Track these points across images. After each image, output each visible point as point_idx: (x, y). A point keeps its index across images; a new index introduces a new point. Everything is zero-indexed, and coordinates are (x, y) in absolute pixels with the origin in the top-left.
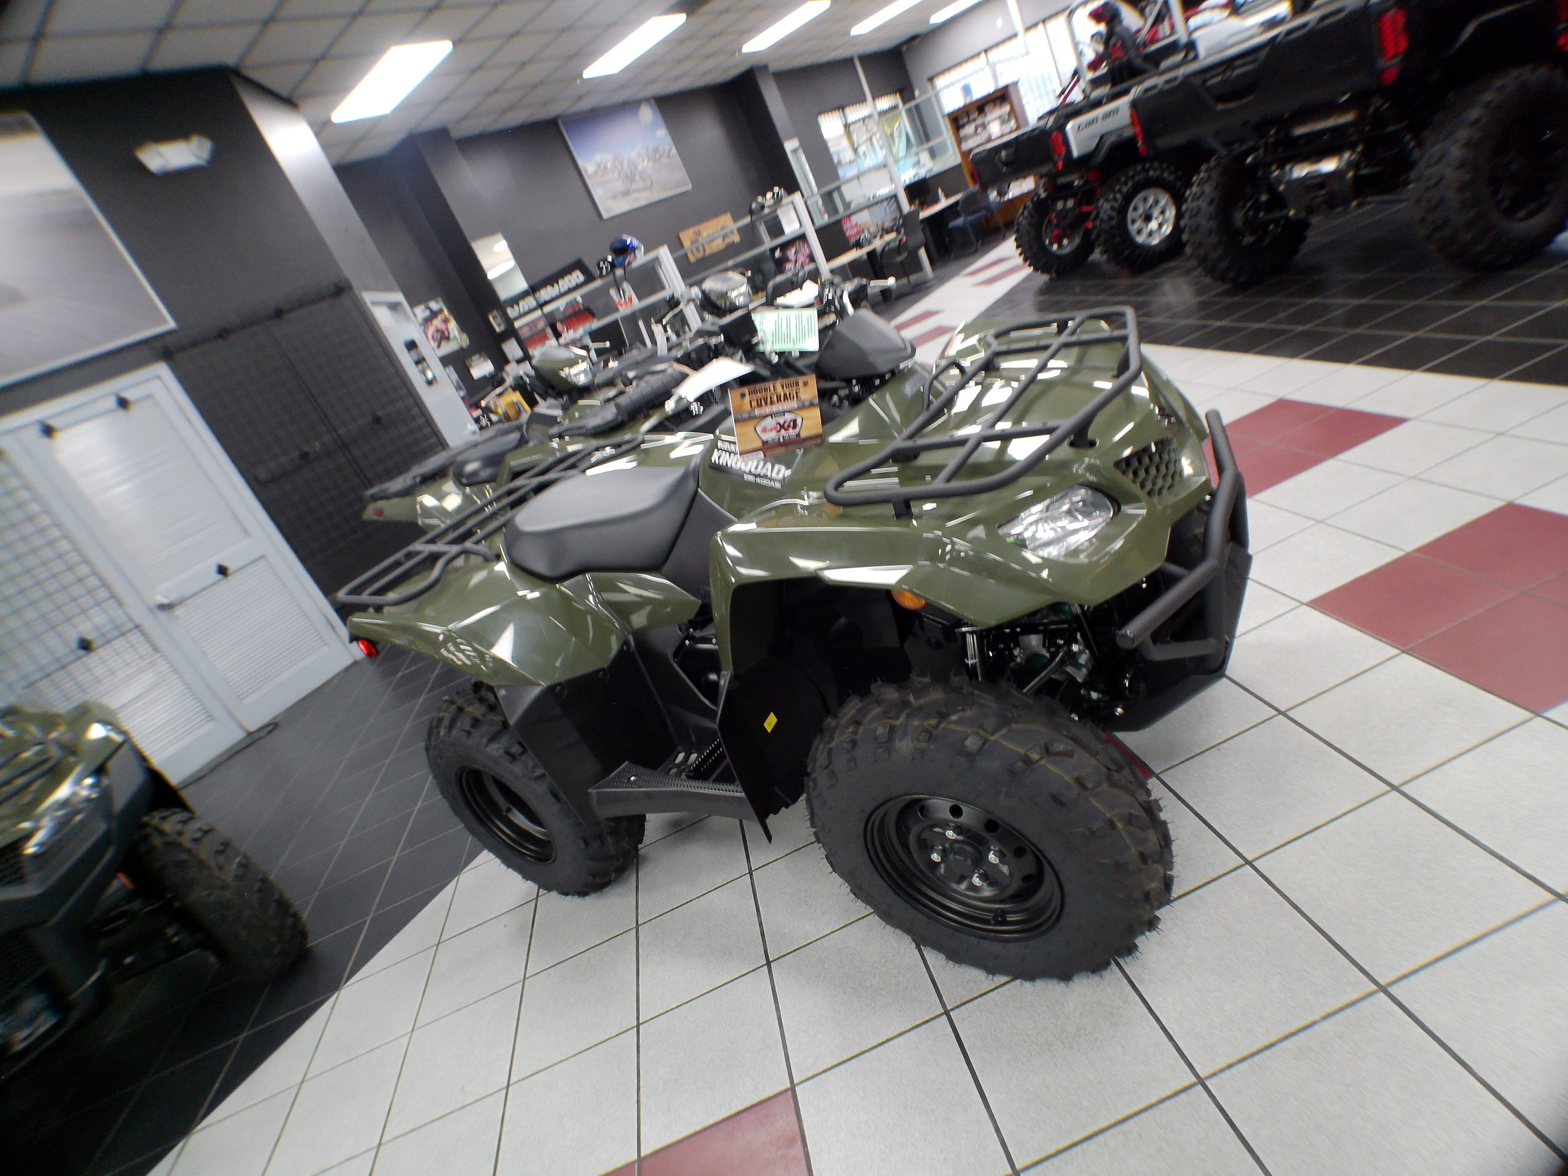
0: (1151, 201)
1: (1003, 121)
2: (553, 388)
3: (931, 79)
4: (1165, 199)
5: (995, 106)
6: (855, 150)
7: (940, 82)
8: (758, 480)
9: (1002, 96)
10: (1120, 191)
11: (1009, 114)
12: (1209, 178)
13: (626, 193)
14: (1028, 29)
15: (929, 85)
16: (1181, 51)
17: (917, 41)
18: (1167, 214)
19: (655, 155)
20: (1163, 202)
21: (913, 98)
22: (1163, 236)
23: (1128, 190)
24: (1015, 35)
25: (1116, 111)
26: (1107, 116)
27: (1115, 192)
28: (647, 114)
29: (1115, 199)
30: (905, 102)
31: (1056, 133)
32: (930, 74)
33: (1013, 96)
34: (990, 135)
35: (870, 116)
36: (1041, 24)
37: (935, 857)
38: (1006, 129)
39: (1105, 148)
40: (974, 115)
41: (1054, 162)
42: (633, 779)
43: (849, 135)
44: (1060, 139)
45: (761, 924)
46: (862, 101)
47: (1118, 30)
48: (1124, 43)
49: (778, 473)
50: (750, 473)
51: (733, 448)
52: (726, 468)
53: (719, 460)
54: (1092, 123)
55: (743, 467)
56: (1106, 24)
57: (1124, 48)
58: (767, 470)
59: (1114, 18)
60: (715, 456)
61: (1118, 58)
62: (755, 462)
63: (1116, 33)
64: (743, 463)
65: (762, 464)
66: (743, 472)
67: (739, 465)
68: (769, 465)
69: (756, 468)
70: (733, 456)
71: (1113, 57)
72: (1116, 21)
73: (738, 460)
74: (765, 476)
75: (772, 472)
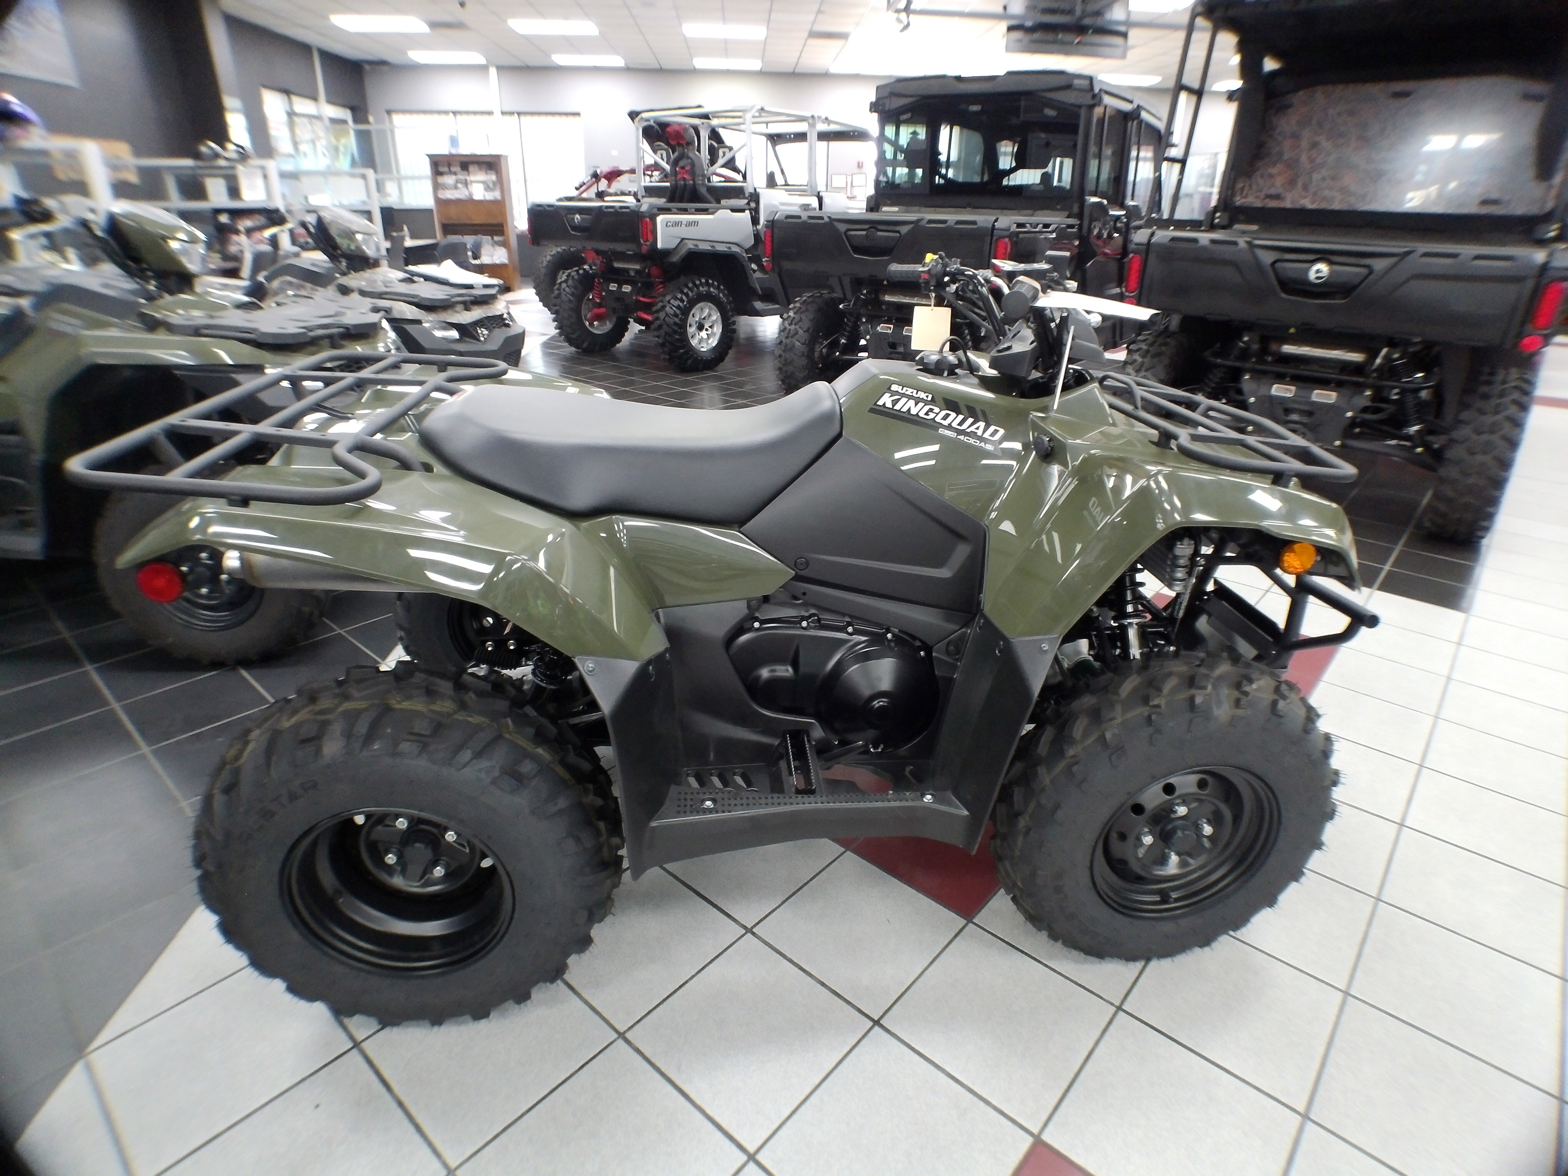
0: (705, 314)
1: (488, 188)
2: (137, 260)
3: (389, 112)
4: (716, 316)
5: (480, 169)
6: (295, 144)
7: (397, 118)
8: (962, 437)
9: (492, 164)
10: (687, 295)
11: (494, 183)
12: (807, 310)
14: (503, 113)
15: (386, 115)
16: (745, 198)
17: (385, 68)
18: (715, 329)
20: (714, 318)
21: (365, 120)
22: (710, 347)
23: (693, 296)
24: (490, 113)
25: (695, 223)
26: (690, 224)
27: (682, 292)
29: (682, 301)
30: (356, 120)
31: (648, 220)
32: (391, 107)
33: (503, 169)
34: (471, 195)
35: (318, 118)
36: (516, 115)
37: (1148, 840)
38: (490, 196)
39: (683, 251)
40: (457, 169)
41: (639, 245)
42: (708, 803)
43: (291, 125)
44: (650, 227)
45: (823, 984)
46: (315, 98)
47: (691, 155)
48: (693, 169)
49: (993, 435)
50: (949, 427)
51: (922, 395)
52: (909, 417)
53: (893, 406)
54: (677, 224)
55: (938, 419)
56: (679, 144)
57: (693, 173)
58: (977, 428)
59: (690, 143)
60: (886, 400)
61: (684, 179)
62: (961, 417)
63: (688, 158)
64: (938, 415)
65: (971, 420)
66: (938, 425)
67: (931, 416)
68: (982, 424)
69: (960, 424)
70: (921, 405)
71: (679, 176)
72: (691, 148)
73: (931, 410)
74: (973, 435)
75: (984, 432)
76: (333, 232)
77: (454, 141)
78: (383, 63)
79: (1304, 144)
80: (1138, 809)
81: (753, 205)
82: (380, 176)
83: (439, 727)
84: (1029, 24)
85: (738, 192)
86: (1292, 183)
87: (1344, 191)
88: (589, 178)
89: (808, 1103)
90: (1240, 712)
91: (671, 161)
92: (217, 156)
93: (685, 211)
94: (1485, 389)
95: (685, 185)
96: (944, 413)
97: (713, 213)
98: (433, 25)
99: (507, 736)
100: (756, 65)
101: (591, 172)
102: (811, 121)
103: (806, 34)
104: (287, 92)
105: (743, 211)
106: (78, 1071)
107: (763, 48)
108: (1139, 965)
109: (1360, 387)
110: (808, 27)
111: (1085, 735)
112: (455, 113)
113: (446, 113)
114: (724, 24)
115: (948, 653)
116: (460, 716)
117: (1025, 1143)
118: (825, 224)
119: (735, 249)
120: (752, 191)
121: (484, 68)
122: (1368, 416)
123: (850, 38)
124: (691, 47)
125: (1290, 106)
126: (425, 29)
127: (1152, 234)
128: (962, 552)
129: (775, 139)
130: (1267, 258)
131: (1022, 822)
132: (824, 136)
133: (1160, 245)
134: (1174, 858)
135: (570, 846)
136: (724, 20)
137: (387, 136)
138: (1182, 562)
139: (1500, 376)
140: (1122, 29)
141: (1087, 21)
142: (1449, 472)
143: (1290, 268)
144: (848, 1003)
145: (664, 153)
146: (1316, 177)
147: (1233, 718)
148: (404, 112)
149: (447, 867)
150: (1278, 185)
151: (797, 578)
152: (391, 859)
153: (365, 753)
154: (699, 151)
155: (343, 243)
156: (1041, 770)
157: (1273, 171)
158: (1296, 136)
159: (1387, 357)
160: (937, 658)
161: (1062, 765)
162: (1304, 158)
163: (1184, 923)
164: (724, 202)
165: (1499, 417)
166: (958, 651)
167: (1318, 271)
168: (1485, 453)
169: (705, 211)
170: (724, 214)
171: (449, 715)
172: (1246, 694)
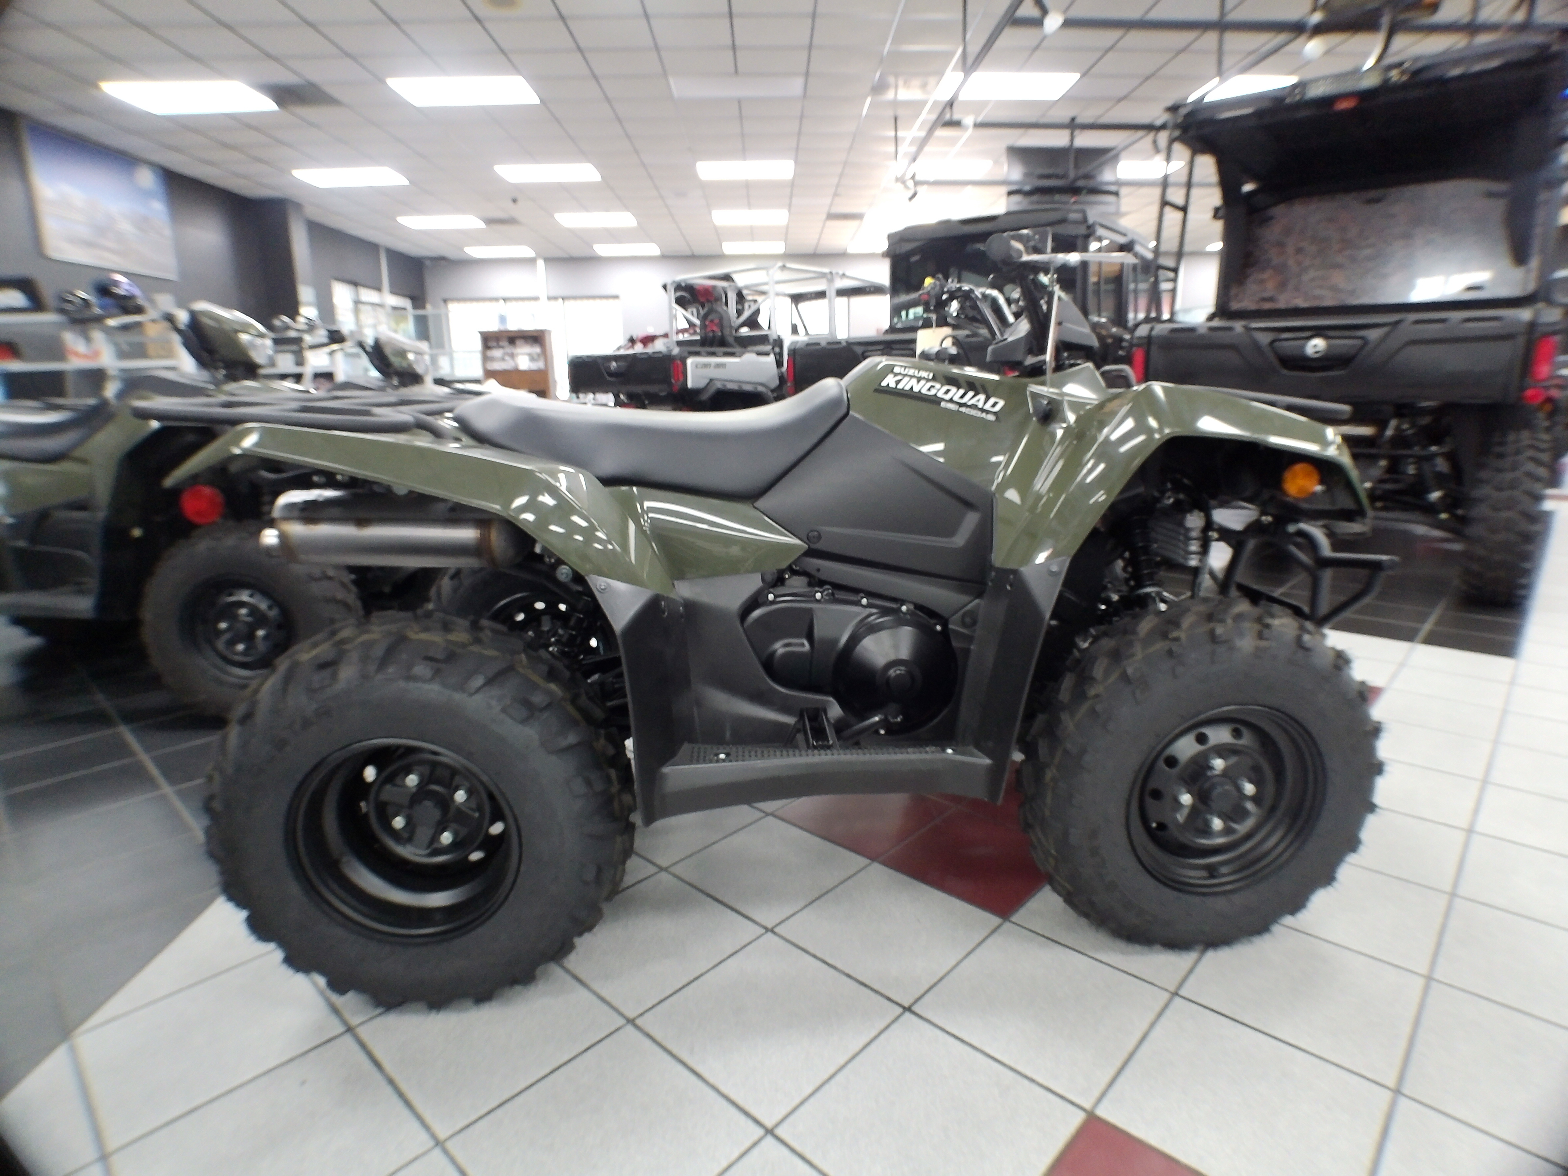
1: (532, 359)
3: (445, 301)
5: (526, 343)
7: (452, 306)
8: (963, 409)
9: (536, 338)
11: (539, 355)
13: (89, 244)
14: (549, 298)
15: (442, 303)
16: (770, 344)
17: (443, 262)
19: (142, 223)
21: (423, 307)
24: (536, 299)
25: (723, 365)
26: (718, 366)
28: (146, 178)
30: (415, 307)
31: (679, 362)
32: (446, 296)
33: (547, 341)
34: (517, 365)
35: (381, 306)
36: (561, 300)
37: (1186, 799)
38: (534, 366)
39: (712, 390)
40: (504, 343)
41: (670, 384)
42: (722, 756)
43: (356, 311)
44: (681, 368)
45: (848, 976)
46: (379, 289)
47: (719, 309)
48: (722, 322)
49: (994, 405)
50: (951, 401)
51: (924, 374)
52: (912, 393)
53: (897, 385)
54: (706, 366)
55: (940, 395)
56: (708, 301)
57: (721, 326)
58: (978, 401)
59: (718, 299)
60: (890, 381)
61: (713, 331)
62: (961, 391)
63: (716, 311)
64: (940, 390)
65: (971, 394)
66: (940, 400)
67: (933, 392)
68: (982, 397)
69: (962, 397)
70: (922, 382)
71: (708, 329)
72: (719, 303)
73: (933, 387)
74: (973, 406)
75: (985, 403)
76: (388, 351)
77: (503, 319)
78: (443, 258)
79: (1290, 249)
80: (1171, 762)
81: (777, 350)
82: (435, 351)
83: (451, 657)
84: (1027, 188)
85: (764, 339)
86: (1282, 286)
87: (1334, 289)
88: (626, 342)
89: (833, 1082)
90: (1263, 644)
91: (701, 316)
92: (287, 328)
93: (713, 354)
94: (1498, 449)
95: (714, 337)
96: (946, 388)
97: (740, 356)
98: (489, 221)
99: (521, 670)
100: (778, 247)
101: (628, 337)
102: (829, 276)
103: (824, 216)
104: (355, 284)
105: (767, 354)
106: (60, 1055)
107: (785, 234)
108: (1192, 956)
109: (1374, 458)
110: (825, 210)
111: (1107, 674)
112: (505, 300)
113: (496, 299)
114: (750, 209)
115: (964, 624)
116: (475, 648)
117: (1077, 1119)
118: (844, 348)
119: (760, 389)
120: (776, 337)
121: (532, 261)
122: (1389, 486)
123: (865, 218)
124: (721, 235)
125: (1271, 218)
126: (481, 225)
127: (1152, 329)
128: (971, 520)
129: (797, 298)
130: (1264, 339)
131: (1049, 774)
132: (841, 293)
133: (1159, 337)
134: (1217, 824)
135: (579, 787)
136: (750, 206)
137: (442, 320)
138: (1194, 534)
139: (1511, 437)
140: (1113, 188)
141: (1080, 183)
142: (1476, 530)
143: (1288, 346)
144: (877, 992)
145: (695, 311)
146: (1306, 278)
147: (1257, 648)
148: (459, 300)
149: (456, 834)
150: (1270, 289)
151: (811, 553)
152: (399, 822)
153: (380, 677)
154: (726, 304)
155: (395, 360)
156: (1065, 717)
157: (1265, 275)
158: (1281, 245)
159: (1398, 428)
160: (953, 630)
161: (1084, 708)
162: (1291, 262)
163: (1236, 898)
164: (750, 348)
165: (1517, 474)
166: (974, 623)
167: (1315, 346)
168: (1509, 508)
169: (732, 354)
170: (749, 357)
171: (464, 646)
172: (1267, 626)
